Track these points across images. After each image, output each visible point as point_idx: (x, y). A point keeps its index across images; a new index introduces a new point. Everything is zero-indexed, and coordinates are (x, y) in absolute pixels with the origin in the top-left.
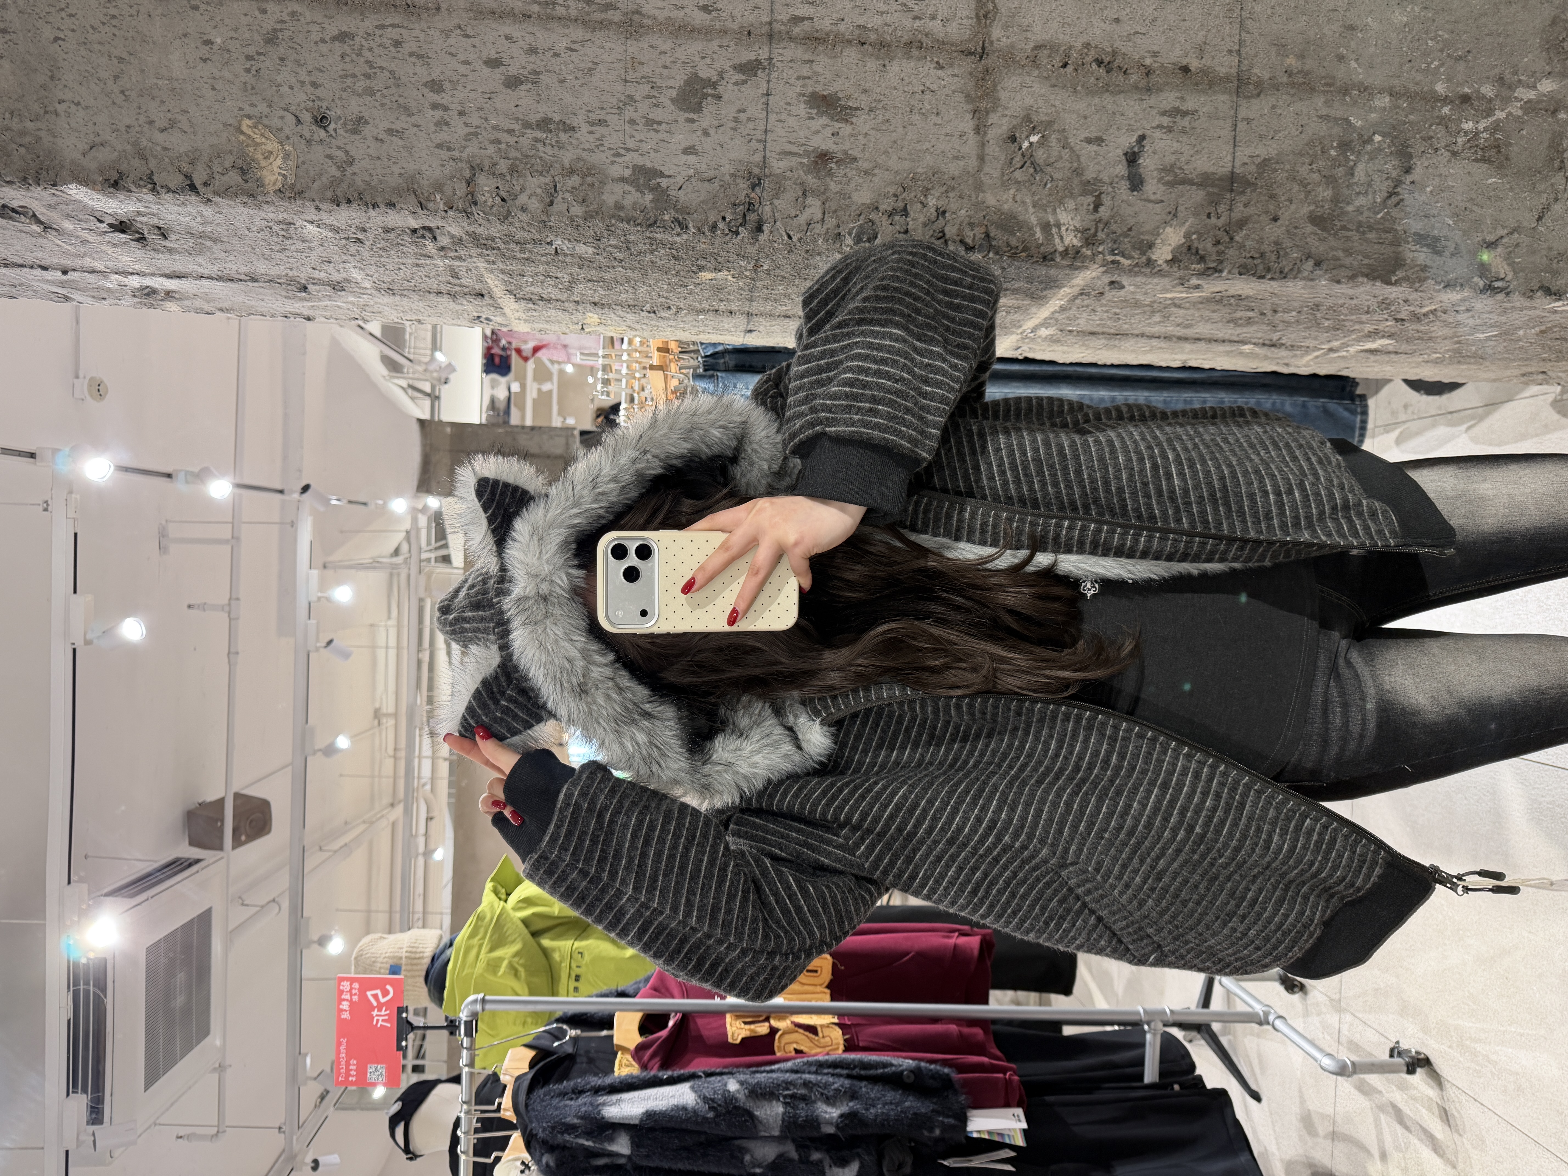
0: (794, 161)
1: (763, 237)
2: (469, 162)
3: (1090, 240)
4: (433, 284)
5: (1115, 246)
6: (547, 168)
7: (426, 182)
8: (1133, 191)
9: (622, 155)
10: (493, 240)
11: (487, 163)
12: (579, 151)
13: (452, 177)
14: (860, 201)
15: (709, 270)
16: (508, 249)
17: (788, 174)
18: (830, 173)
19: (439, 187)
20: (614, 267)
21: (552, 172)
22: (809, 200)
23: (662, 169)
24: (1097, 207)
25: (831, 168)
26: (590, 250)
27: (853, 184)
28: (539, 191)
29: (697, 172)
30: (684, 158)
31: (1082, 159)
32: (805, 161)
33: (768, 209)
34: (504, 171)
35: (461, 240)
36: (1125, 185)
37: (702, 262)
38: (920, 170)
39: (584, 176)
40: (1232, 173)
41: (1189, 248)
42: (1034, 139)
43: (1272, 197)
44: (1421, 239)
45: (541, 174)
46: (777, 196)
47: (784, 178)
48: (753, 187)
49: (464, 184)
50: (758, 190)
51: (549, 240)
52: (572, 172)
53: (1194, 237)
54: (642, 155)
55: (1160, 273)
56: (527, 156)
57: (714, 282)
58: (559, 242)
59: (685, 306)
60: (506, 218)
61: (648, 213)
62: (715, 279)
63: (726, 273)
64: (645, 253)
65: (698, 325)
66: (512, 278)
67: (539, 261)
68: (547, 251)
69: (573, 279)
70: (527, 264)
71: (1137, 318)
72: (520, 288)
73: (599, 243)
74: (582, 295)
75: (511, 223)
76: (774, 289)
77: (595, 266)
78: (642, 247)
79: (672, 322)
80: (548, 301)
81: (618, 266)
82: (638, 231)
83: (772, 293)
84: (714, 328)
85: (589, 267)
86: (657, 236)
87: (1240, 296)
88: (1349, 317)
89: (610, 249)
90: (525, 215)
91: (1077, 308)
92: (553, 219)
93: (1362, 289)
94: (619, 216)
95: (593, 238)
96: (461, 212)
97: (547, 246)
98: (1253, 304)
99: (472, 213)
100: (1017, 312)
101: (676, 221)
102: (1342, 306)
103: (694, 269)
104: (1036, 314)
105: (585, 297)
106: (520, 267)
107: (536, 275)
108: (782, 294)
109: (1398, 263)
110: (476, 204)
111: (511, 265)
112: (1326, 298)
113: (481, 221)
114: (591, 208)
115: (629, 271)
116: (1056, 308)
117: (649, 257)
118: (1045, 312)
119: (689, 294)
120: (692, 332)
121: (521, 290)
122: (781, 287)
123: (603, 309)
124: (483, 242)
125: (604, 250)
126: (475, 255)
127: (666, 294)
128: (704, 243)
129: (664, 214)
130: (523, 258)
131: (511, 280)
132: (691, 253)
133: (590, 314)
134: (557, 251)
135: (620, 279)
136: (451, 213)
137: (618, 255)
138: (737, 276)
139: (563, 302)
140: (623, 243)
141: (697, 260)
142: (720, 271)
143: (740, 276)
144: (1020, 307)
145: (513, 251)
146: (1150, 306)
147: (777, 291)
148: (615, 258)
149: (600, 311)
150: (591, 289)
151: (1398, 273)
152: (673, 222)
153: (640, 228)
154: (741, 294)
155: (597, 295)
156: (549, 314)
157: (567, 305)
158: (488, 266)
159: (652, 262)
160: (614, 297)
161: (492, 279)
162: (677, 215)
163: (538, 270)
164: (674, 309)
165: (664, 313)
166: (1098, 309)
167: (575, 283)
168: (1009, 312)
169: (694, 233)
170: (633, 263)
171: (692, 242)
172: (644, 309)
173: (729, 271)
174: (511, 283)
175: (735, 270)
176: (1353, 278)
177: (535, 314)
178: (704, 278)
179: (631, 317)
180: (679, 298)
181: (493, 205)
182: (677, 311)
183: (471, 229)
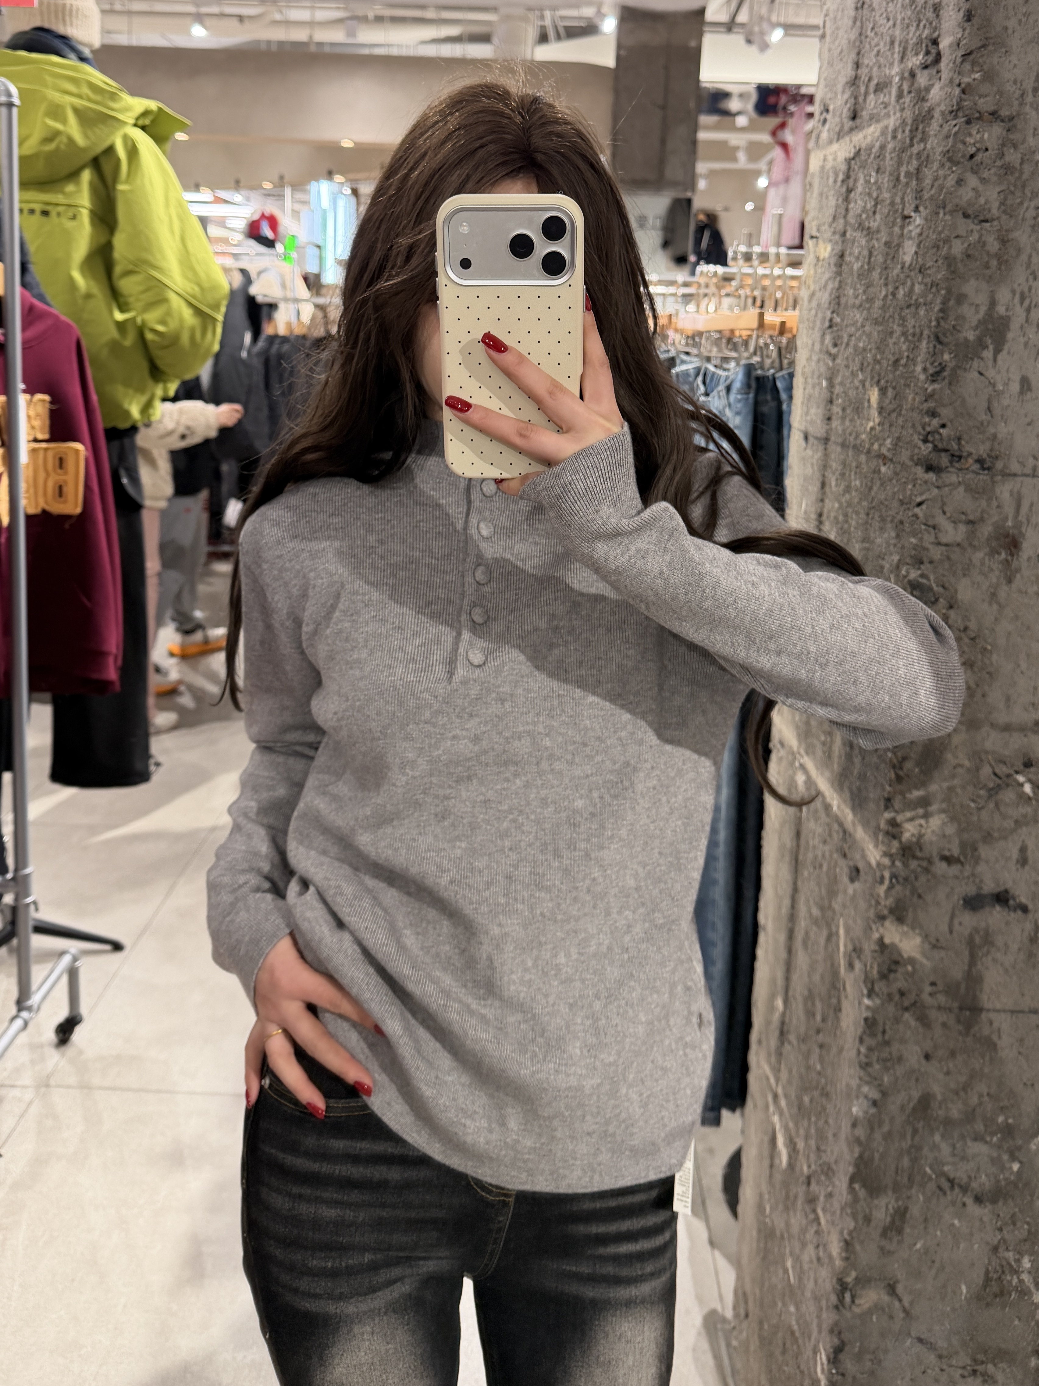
0: (1009, 510)
1: (919, 471)
2: (1019, 114)
3: (908, 852)
4: (869, 60)
5: (901, 880)
6: (1008, 210)
7: (995, 60)
8: (964, 900)
9: (1022, 303)
10: (922, 140)
11: (1015, 136)
12: (1028, 250)
13: (1001, 93)
14: (960, 588)
15: (880, 402)
16: (910, 157)
17: (995, 503)
18: (993, 552)
19: (989, 76)
20: (886, 285)
21: (1004, 217)
22: (962, 528)
23: (1005, 352)
24: (948, 860)
25: (999, 554)
26: (908, 259)
27: (980, 578)
28: (982, 201)
29: (999, 394)
30: (1016, 378)
31: (1002, 843)
32: (1010, 523)
33: (954, 478)
34: (1007, 158)
35: (924, 99)
36: (971, 890)
37: (890, 393)
38: (995, 658)
39: (998, 257)
40: (981, 1010)
41: (897, 963)
42: (1028, 788)
43: (953, 1054)
44: (901, 1214)
45: (1002, 204)
46: (968, 489)
47: (989, 500)
48: (980, 461)
49: (992, 108)
50: (976, 467)
51: (921, 209)
52: (1004, 242)
53: (910, 968)
54: (1022, 327)
55: (868, 930)
56: (1024, 186)
57: (866, 404)
58: (918, 221)
59: (838, 365)
60: (950, 159)
61: (952, 334)
62: (869, 406)
63: (877, 421)
64: (903, 325)
65: (812, 378)
66: (875, 158)
67: (896, 194)
68: (907, 205)
69: (873, 233)
70: (892, 178)
71: (817, 889)
72: (863, 166)
73: (917, 271)
74: (853, 242)
75: (943, 165)
76: (856, 473)
77: (889, 262)
78: (911, 322)
79: (817, 347)
80: (847, 199)
81: (887, 291)
82: (930, 321)
83: (851, 471)
84: (810, 396)
85: (887, 254)
86: (924, 343)
87: (840, 1010)
88: (813, 1127)
89: (909, 283)
90: (953, 182)
91: (828, 825)
92: (948, 217)
93: (845, 1150)
94: (949, 300)
95: (923, 265)
96: (958, 104)
97: (913, 206)
98: (830, 1023)
99: (956, 117)
100: (824, 753)
101: (942, 368)
102: (826, 1122)
103: (882, 382)
104: (822, 774)
105: (850, 245)
106: (888, 169)
107: (879, 188)
108: (850, 482)
109: (874, 1190)
110: (968, 122)
111: (891, 159)
112: (835, 1107)
113: (946, 128)
114: (959, 265)
115: (881, 303)
116: (828, 800)
117: (898, 330)
118: (823, 785)
119: (852, 372)
120: (806, 370)
121: (860, 167)
122: (858, 483)
123: (836, 265)
124: (921, 127)
125: (908, 276)
126: (904, 115)
127: (852, 343)
128: (914, 399)
129: (950, 353)
130: (899, 175)
131: (872, 156)
132: (902, 382)
133: (829, 248)
134: (906, 217)
135: (871, 290)
136: (957, 91)
137: (901, 293)
138: (873, 433)
139: (845, 217)
140: (916, 300)
141: (894, 388)
142: (880, 413)
143: (874, 437)
144: (829, 757)
145: (908, 163)
146: (830, 906)
147: (853, 477)
148: (897, 288)
149: (833, 261)
150: (860, 253)
151: (863, 1190)
152: (940, 364)
153: (934, 323)
154: (850, 434)
155: (853, 260)
156: (831, 198)
157: (841, 221)
158: (890, 129)
159: (892, 333)
160: (849, 281)
161: (874, 133)
162: (948, 369)
163: (884, 190)
164: (834, 351)
165: (828, 339)
166: (827, 848)
167: (868, 234)
168: (824, 744)
169: (926, 389)
170: (891, 309)
171: (916, 385)
172: (835, 315)
173: (879, 425)
174: (869, 155)
175: (880, 432)
176: (858, 1141)
177: (831, 181)
178: (871, 393)
179: (825, 297)
180: (847, 358)
181: (965, 143)
182: (830, 354)
183: (937, 114)
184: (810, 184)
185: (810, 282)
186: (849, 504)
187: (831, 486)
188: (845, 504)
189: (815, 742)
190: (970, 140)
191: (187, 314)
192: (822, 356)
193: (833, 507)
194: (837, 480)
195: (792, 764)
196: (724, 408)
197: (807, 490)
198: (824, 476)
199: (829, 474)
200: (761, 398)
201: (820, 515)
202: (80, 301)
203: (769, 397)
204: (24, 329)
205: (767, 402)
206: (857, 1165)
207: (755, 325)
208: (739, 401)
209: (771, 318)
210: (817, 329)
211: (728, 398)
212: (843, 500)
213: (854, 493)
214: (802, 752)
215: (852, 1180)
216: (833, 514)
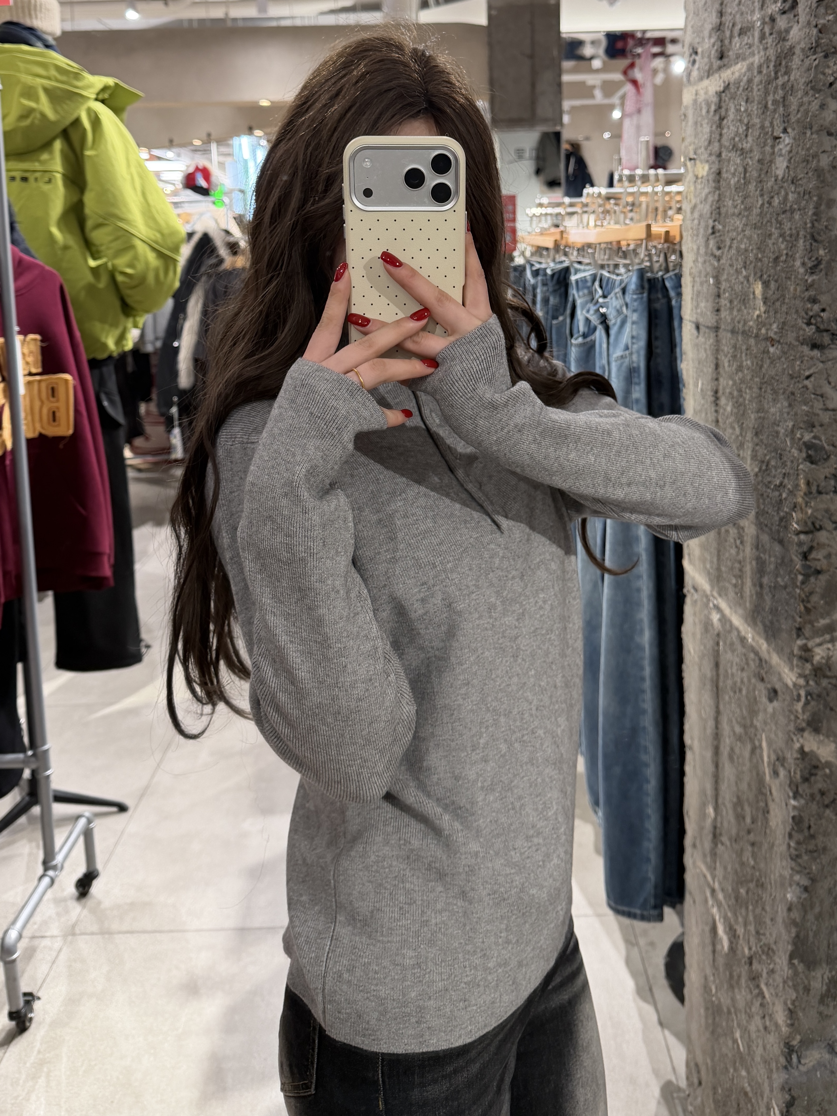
1: (805, 350)
3: (819, 672)
4: (731, 9)
5: (815, 696)
10: (786, 73)
15: (764, 293)
16: (776, 88)
20: (762, 195)
26: (780, 173)
35: (784, 40)
37: (773, 285)
41: (816, 767)
51: (789, 130)
53: (827, 771)
55: (790, 741)
57: (752, 296)
58: (787, 141)
59: (723, 264)
60: (812, 88)
61: (825, 233)
62: (754, 298)
63: (763, 309)
64: (780, 228)
65: (700, 277)
66: (743, 90)
67: (765, 119)
68: (776, 127)
69: (747, 153)
70: (760, 106)
71: (738, 710)
72: (733, 98)
73: (790, 182)
74: (729, 161)
75: (807, 93)
76: (746, 354)
77: (763, 176)
78: (787, 226)
79: (702, 250)
80: (720, 126)
81: (763, 200)
82: (806, 224)
83: (741, 353)
84: (699, 293)
85: (761, 170)
86: (801, 242)
87: (768, 812)
88: (750, 914)
89: (783, 193)
90: (817, 107)
91: (745, 655)
92: (815, 136)
93: (783, 931)
94: (821, 205)
95: (796, 177)
96: (816, 42)
97: (782, 128)
98: (759, 824)
99: (815, 53)
100: (737, 594)
101: (819, 262)
102: (763, 909)
103: (765, 276)
104: (736, 612)
105: (726, 164)
106: (756, 98)
107: (749, 115)
108: (742, 362)
109: (811, 964)
110: (826, 56)
111: (759, 90)
112: (771, 895)
113: (807, 62)
114: (828, 175)
115: (759, 211)
116: (743, 633)
117: (776, 233)
118: (737, 621)
119: (736, 270)
120: (694, 270)
121: (730, 99)
122: (749, 362)
123: (714, 181)
124: (784, 63)
125: (782, 187)
126: (768, 54)
127: (735, 245)
128: (795, 290)
129: (825, 249)
130: (767, 103)
131: (741, 89)
132: (784, 275)
133: (707, 167)
134: (777, 138)
135: (749, 201)
136: (815, 31)
137: (776, 201)
138: (760, 320)
139: (719, 141)
140: (791, 206)
141: (776, 281)
142: (765, 303)
143: (760, 323)
144: (742, 597)
145: (774, 93)
146: (752, 725)
147: (744, 358)
148: (772, 197)
149: (711, 177)
150: (736, 170)
151: (802, 965)
152: (817, 259)
153: (809, 225)
154: (739, 322)
155: (730, 176)
156: (705, 126)
157: (717, 145)
158: (756, 66)
159: (770, 235)
160: (728, 194)
161: (741, 69)
162: (824, 262)
163: (754, 117)
164: (718, 253)
165: (712, 243)
166: (745, 675)
167: (742, 154)
168: (735, 586)
169: (807, 280)
170: (768, 216)
171: (796, 277)
172: (716, 223)
173: (765, 313)
174: (738, 88)
175: (766, 318)
176: (794, 923)
177: (704, 111)
178: (755, 286)
179: (706, 209)
180: (731, 259)
181: (824, 74)
182: (715, 256)
183: (797, 51)
184: (685, 115)
185: (691, 196)
186: (742, 381)
187: (724, 367)
188: (738, 381)
189: (727, 585)
190: (829, 71)
191: (151, 257)
192: (707, 258)
193: (727, 384)
194: (729, 361)
195: (707, 605)
196: (621, 307)
197: (702, 371)
198: (717, 359)
199: (721, 356)
200: (653, 296)
201: (716, 392)
202: (59, 252)
203: (660, 296)
204: (16, 279)
205: (658, 299)
206: (795, 944)
207: (643, 235)
208: (635, 300)
209: (658, 229)
210: (701, 236)
211: (624, 298)
212: (737, 378)
213: (746, 372)
214: (715, 594)
215: (791, 957)
216: (728, 391)
